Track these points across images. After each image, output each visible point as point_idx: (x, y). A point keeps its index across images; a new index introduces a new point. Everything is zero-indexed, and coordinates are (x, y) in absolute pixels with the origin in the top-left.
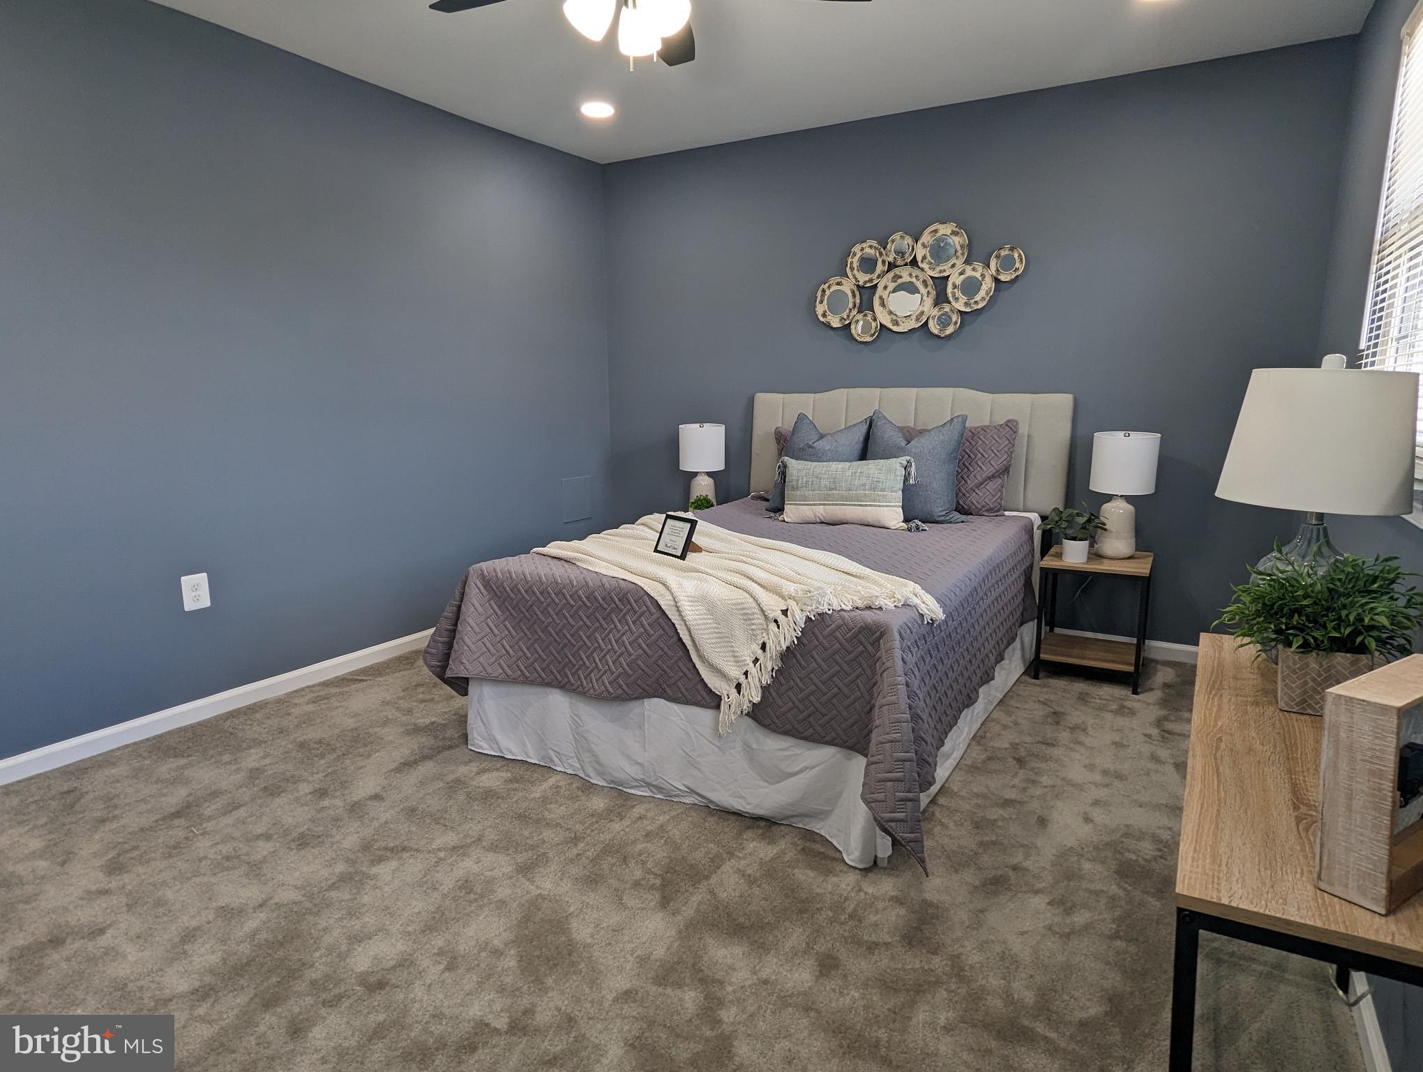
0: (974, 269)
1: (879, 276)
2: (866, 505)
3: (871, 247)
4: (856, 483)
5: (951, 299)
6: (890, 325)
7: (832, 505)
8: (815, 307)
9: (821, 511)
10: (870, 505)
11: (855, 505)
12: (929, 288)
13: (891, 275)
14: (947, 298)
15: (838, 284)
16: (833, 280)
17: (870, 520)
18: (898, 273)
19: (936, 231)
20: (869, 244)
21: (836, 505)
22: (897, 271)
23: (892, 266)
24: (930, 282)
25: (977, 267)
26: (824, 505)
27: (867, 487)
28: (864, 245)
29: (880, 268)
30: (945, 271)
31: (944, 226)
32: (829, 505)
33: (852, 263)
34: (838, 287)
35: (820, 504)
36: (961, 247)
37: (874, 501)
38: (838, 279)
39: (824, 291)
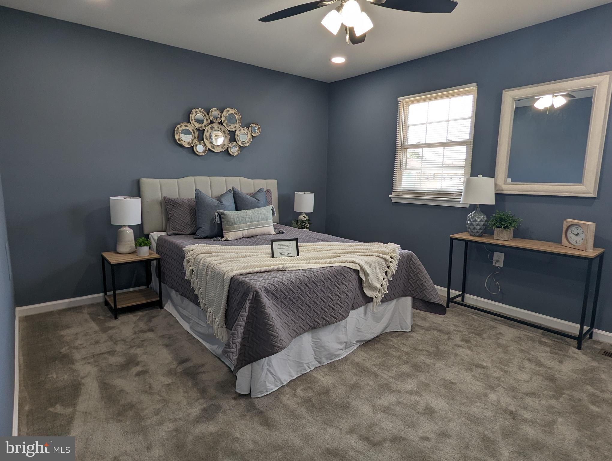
0: (244, 130)
1: (205, 126)
2: (265, 227)
3: (200, 111)
4: (261, 218)
5: (237, 140)
6: (211, 148)
7: (252, 229)
8: (174, 136)
9: (246, 233)
10: (267, 226)
11: (261, 227)
12: (226, 135)
13: (210, 126)
14: (236, 140)
15: (186, 126)
16: (183, 124)
17: (266, 233)
18: (213, 126)
19: (228, 111)
20: (199, 110)
21: (253, 228)
22: (213, 125)
23: (211, 122)
24: (227, 132)
25: (245, 129)
26: (248, 229)
27: (265, 219)
28: (197, 110)
29: (205, 122)
30: (232, 128)
31: (232, 110)
32: (250, 229)
33: (191, 117)
34: (186, 128)
35: (246, 229)
36: (238, 120)
37: (268, 224)
38: (186, 123)
39: (178, 128)
